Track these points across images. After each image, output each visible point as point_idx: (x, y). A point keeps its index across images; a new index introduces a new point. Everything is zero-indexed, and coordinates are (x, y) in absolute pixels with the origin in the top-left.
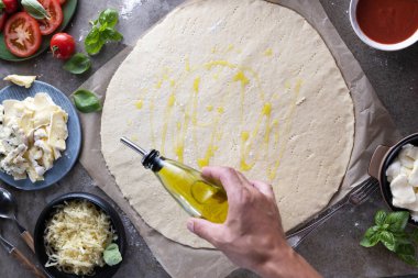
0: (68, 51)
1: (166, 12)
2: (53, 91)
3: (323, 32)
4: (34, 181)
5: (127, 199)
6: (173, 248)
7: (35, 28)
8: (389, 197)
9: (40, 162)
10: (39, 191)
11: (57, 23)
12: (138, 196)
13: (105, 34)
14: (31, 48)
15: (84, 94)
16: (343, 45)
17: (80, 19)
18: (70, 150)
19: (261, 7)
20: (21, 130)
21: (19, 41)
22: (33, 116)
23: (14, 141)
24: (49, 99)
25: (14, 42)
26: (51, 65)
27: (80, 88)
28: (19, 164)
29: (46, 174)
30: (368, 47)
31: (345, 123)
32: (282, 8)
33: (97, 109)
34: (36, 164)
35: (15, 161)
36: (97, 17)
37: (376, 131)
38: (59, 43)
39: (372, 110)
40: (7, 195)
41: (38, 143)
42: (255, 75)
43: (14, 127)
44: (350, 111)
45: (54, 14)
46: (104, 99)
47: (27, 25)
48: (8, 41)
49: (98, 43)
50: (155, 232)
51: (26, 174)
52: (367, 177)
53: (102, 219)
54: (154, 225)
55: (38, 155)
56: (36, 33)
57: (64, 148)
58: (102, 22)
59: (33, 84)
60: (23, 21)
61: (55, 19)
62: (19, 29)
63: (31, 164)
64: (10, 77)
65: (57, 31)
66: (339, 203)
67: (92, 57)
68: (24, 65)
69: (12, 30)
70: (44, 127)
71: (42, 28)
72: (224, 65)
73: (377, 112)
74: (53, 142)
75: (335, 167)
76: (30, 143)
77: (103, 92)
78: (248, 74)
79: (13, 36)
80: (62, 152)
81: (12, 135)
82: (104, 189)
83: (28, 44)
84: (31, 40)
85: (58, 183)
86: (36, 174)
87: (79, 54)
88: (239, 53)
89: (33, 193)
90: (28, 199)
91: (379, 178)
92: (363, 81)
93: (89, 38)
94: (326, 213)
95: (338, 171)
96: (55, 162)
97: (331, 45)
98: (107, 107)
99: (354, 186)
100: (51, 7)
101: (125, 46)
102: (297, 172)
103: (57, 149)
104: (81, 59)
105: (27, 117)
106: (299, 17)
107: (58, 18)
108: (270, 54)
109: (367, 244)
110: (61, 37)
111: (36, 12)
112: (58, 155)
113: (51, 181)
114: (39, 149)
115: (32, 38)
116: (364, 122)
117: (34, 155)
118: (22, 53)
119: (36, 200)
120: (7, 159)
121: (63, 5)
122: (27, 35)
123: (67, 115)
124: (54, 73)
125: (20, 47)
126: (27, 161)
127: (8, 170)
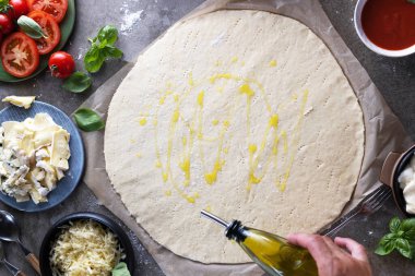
0: (67, 70)
1: (167, 27)
2: (53, 110)
3: (328, 41)
4: (37, 202)
5: (134, 217)
6: (183, 265)
7: (32, 47)
8: (403, 203)
9: (43, 183)
10: (43, 212)
11: (55, 42)
12: (145, 213)
13: (105, 51)
14: (29, 68)
15: (85, 113)
16: (349, 53)
17: (79, 37)
18: (73, 169)
19: (264, 19)
20: (22, 152)
21: (17, 61)
22: (33, 136)
23: (15, 163)
24: (50, 119)
25: (11, 62)
26: (50, 84)
27: (82, 107)
28: (21, 186)
29: (48, 195)
30: (374, 54)
31: (354, 131)
32: (285, 19)
33: (99, 127)
34: (38, 185)
35: (17, 183)
36: (95, 35)
37: (386, 139)
38: (58, 62)
39: (381, 118)
40: (10, 218)
41: (40, 163)
42: (261, 86)
43: (15, 148)
44: (359, 119)
45: (51, 33)
46: (106, 116)
47: (24, 45)
48: (5, 61)
49: (97, 61)
50: (164, 249)
51: (29, 195)
52: (378, 185)
53: (109, 238)
54: (162, 242)
55: (40, 176)
56: (33, 52)
57: (67, 168)
58: (101, 39)
59: (32, 104)
60: (20, 41)
61: (52, 37)
62: (16, 50)
63: (33, 185)
64: (8, 98)
65: (55, 50)
66: (352, 212)
67: (92, 74)
68: (23, 85)
69: (9, 50)
70: (45, 147)
71: (40, 47)
72: (228, 78)
73: (387, 119)
75: (347, 175)
76: (32, 164)
77: (105, 110)
78: (254, 86)
79: (10, 57)
80: (65, 172)
81: (13, 157)
82: (110, 207)
83: (26, 64)
84: (29, 60)
85: (62, 203)
86: (38, 195)
87: (78, 73)
88: (243, 65)
89: (36, 214)
90: (32, 221)
91: (391, 185)
92: (371, 89)
93: (88, 56)
94: (339, 222)
95: (350, 180)
96: (58, 182)
97: (336, 54)
98: (110, 125)
99: (366, 194)
100: (48, 25)
101: (126, 63)
102: (307, 184)
103: (60, 169)
104: (81, 78)
105: (27, 137)
106: (303, 27)
107: (56, 36)
108: (275, 65)
109: (382, 253)
110: (59, 56)
111: (33, 31)
112: (61, 176)
113: (55, 202)
114: (41, 169)
115: (30, 58)
116: (374, 129)
117: (37, 176)
118: (19, 73)
119: (40, 222)
120: (9, 181)
121: (61, 24)
122: (25, 55)
123: (68, 135)
124: (53, 93)
125: (18, 67)
126: (30, 182)
127: (9, 192)
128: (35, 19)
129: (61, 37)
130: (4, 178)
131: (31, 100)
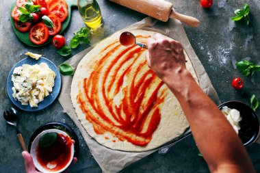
0: (61, 45)
1: (113, 33)
2: (50, 63)
4: (32, 106)
7: (46, 31)
9: (37, 97)
10: (34, 112)
11: (58, 30)
13: (81, 39)
14: (42, 40)
15: (66, 66)
16: (197, 58)
17: (69, 31)
18: (54, 92)
20: (30, 79)
21: (37, 37)
22: (38, 73)
23: (25, 84)
24: (47, 66)
25: (34, 37)
26: (51, 51)
27: (64, 63)
28: (25, 97)
29: (39, 104)
33: (71, 74)
34: (35, 97)
35: (24, 94)
36: (78, 30)
38: (58, 39)
39: (208, 89)
40: (15, 112)
45: (57, 26)
46: (76, 69)
47: (42, 29)
48: (31, 36)
49: (77, 43)
50: (93, 139)
51: (28, 102)
55: (37, 93)
56: (46, 33)
57: (51, 91)
58: (81, 32)
59: (40, 58)
60: (41, 27)
61: (57, 28)
62: (38, 31)
64: (28, 53)
65: (58, 34)
67: (72, 49)
69: (34, 31)
70: (42, 79)
71: (50, 31)
73: (211, 89)
74: (46, 87)
76: (34, 86)
77: (76, 66)
79: (34, 34)
80: (50, 93)
81: (25, 81)
82: (69, 114)
83: (41, 38)
84: (43, 37)
85: (44, 109)
86: (34, 103)
87: (66, 47)
89: (30, 113)
90: (26, 116)
92: (205, 75)
96: (45, 98)
97: (191, 57)
98: (76, 74)
100: (56, 22)
101: (90, 46)
102: (169, 116)
103: (48, 91)
104: (67, 50)
105: (35, 73)
107: (59, 28)
110: (59, 36)
111: (48, 24)
112: (47, 94)
113: (41, 108)
114: (38, 90)
115: (44, 35)
117: (35, 93)
118: (37, 42)
119: (31, 117)
120: (20, 93)
121: (63, 23)
122: (42, 34)
123: (55, 75)
124: (51, 55)
125: (37, 39)
126: (31, 95)
127: (19, 98)
128: (51, 18)
129: (61, 28)
130: (17, 91)
131: (40, 56)
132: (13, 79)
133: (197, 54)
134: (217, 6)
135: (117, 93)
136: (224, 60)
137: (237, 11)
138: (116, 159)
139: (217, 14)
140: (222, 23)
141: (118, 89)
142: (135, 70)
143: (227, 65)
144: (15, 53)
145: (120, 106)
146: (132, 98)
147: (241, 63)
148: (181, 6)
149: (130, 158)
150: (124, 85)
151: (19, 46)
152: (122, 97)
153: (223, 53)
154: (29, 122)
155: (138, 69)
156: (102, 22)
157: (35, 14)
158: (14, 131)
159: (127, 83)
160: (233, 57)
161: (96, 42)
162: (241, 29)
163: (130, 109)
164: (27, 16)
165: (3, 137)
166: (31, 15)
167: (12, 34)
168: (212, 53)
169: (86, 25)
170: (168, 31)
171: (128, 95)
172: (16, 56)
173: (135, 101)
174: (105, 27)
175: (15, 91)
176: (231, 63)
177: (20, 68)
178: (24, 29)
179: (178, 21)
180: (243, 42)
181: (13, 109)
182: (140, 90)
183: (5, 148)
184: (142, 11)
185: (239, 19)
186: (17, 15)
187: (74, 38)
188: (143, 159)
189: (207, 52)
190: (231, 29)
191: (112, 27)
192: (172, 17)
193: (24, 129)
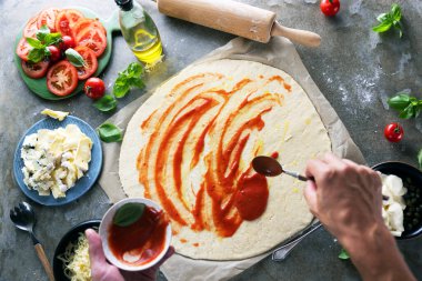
0: (98, 92)
1: (181, 69)
2: (82, 124)
3: (306, 87)
4: (56, 196)
7: (73, 72)
9: (64, 181)
10: (58, 207)
11: (92, 71)
13: (131, 81)
14: (68, 89)
15: (108, 127)
16: (322, 96)
17: (111, 71)
18: (91, 171)
19: (257, 68)
20: (51, 151)
21: (59, 83)
22: (63, 141)
23: (43, 161)
24: (78, 129)
25: (54, 84)
26: (83, 104)
28: (45, 181)
29: (68, 192)
33: (118, 139)
34: (60, 182)
35: (42, 178)
36: (125, 68)
38: (91, 84)
39: (346, 146)
40: (28, 208)
41: (65, 163)
44: (328, 147)
45: (91, 63)
46: (125, 131)
47: (67, 70)
48: (49, 83)
49: (124, 87)
51: (50, 191)
55: (63, 175)
56: (74, 76)
57: (86, 168)
58: (129, 71)
59: (66, 118)
60: (65, 67)
61: (91, 67)
62: (60, 74)
63: (55, 182)
64: (47, 111)
65: (92, 76)
67: (118, 99)
69: (54, 74)
70: (71, 151)
71: (79, 73)
73: (350, 146)
74: (78, 163)
76: (58, 164)
77: (125, 126)
79: (54, 79)
80: (85, 173)
81: (42, 157)
83: (66, 86)
84: (69, 83)
85: (77, 200)
86: (59, 191)
87: (108, 97)
89: (53, 208)
90: (48, 214)
92: (339, 124)
96: (77, 181)
97: (312, 96)
98: (127, 139)
100: (89, 58)
101: (146, 92)
102: (285, 195)
103: (81, 169)
104: (109, 101)
105: (58, 141)
106: (287, 75)
107: (94, 67)
110: (94, 80)
111: (76, 61)
112: (80, 175)
113: (71, 198)
114: (66, 169)
115: (70, 81)
116: (340, 154)
117: (60, 174)
118: (59, 92)
119: (56, 215)
120: (35, 177)
121: (99, 58)
122: (66, 79)
123: (92, 143)
124: (84, 111)
125: (59, 88)
126: (53, 179)
127: (34, 185)
128: (79, 52)
129: (97, 67)
130: (31, 174)
131: (66, 114)
132: (23, 155)
133: (322, 91)
134: (347, 12)
135: (195, 165)
136: (368, 97)
137: (381, 16)
138: (201, 274)
139: (348, 25)
140: (358, 39)
141: (196, 159)
142: (223, 125)
143: (374, 105)
144: (26, 112)
145: (202, 186)
146: (221, 172)
147: (396, 98)
148: (289, 17)
149: (225, 270)
150: (206, 151)
151: (31, 100)
152: (205, 171)
153: (364, 86)
154: (54, 224)
155: (228, 123)
156: (163, 53)
157: (54, 48)
158: (29, 240)
159: (211, 147)
160: (382, 91)
161: (156, 85)
162: (390, 44)
163: (219, 190)
164: (42, 51)
165: (12, 252)
166: (48, 49)
167: (19, 84)
168: (347, 87)
169: (138, 59)
170: (270, 57)
171: (214, 167)
172: (28, 118)
173: (226, 175)
174: (168, 59)
175: (27, 174)
176: (380, 101)
177: (34, 136)
178: (38, 73)
179: (286, 41)
180: (396, 65)
181: (25, 204)
182: (232, 157)
183: (15, 270)
184: (226, 28)
185: (386, 28)
186: (25, 51)
187: (118, 80)
188: (246, 271)
189: (338, 86)
190: (374, 46)
191: (179, 58)
192: (275, 34)
193: (45, 235)
